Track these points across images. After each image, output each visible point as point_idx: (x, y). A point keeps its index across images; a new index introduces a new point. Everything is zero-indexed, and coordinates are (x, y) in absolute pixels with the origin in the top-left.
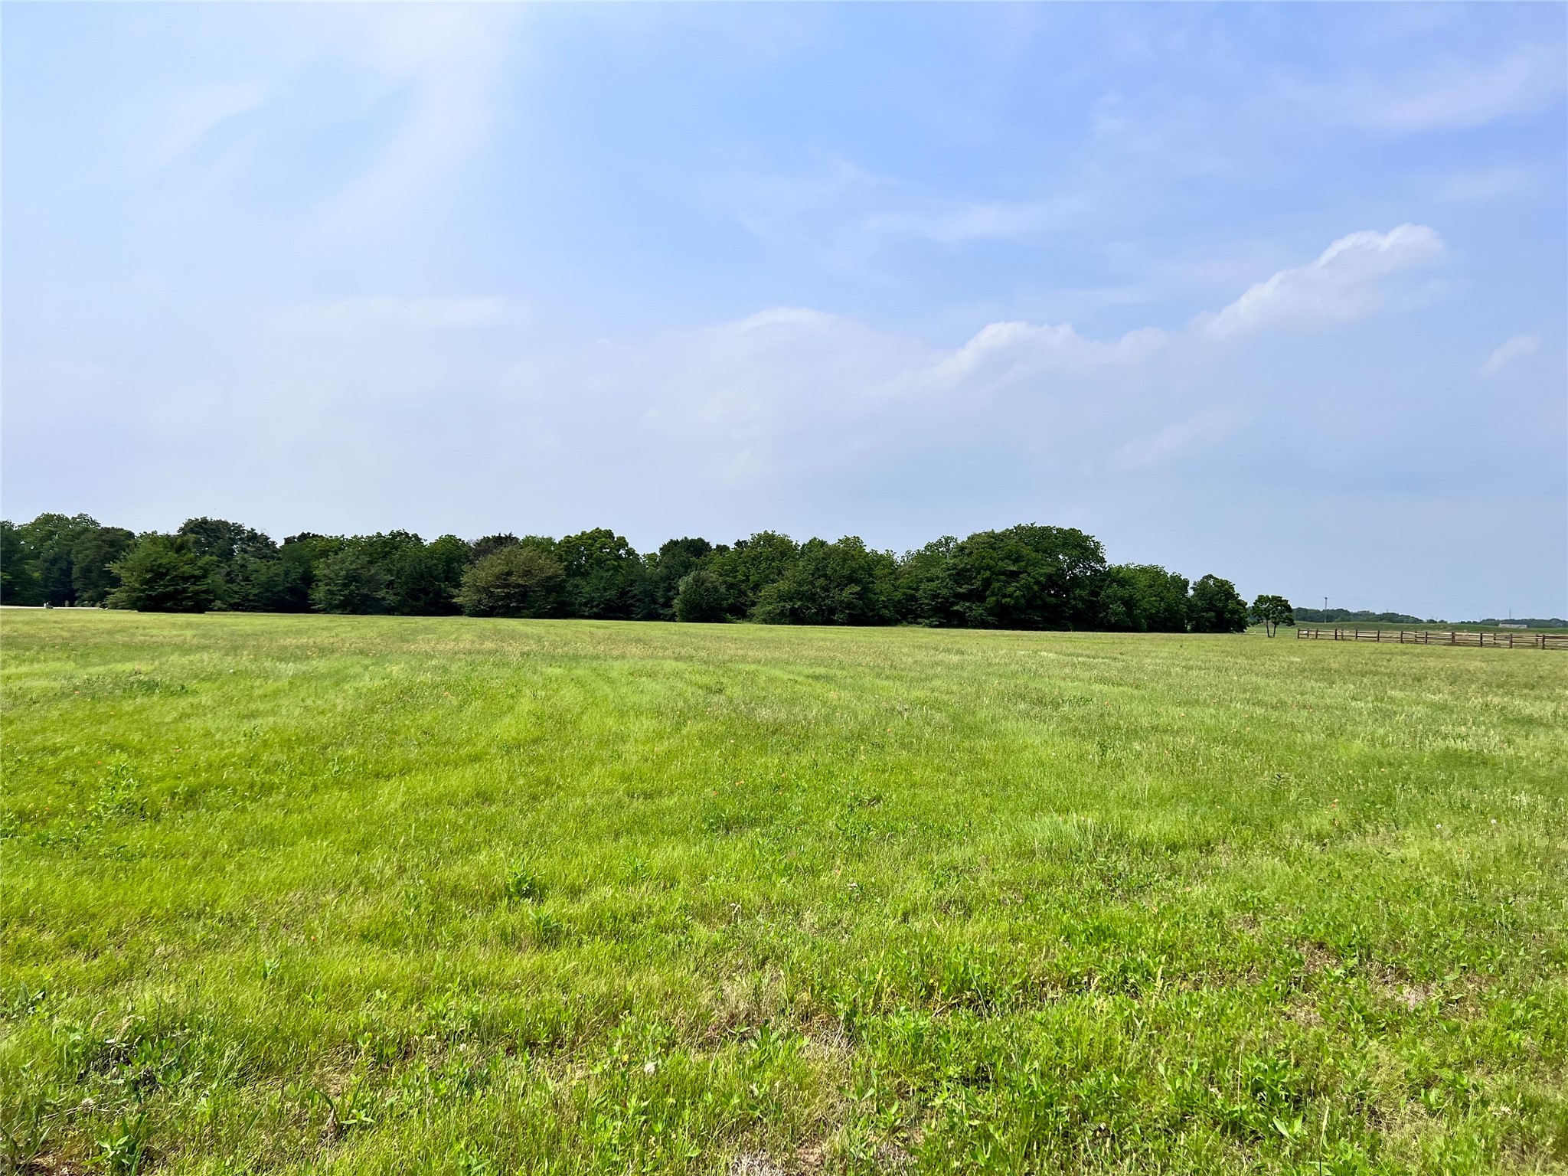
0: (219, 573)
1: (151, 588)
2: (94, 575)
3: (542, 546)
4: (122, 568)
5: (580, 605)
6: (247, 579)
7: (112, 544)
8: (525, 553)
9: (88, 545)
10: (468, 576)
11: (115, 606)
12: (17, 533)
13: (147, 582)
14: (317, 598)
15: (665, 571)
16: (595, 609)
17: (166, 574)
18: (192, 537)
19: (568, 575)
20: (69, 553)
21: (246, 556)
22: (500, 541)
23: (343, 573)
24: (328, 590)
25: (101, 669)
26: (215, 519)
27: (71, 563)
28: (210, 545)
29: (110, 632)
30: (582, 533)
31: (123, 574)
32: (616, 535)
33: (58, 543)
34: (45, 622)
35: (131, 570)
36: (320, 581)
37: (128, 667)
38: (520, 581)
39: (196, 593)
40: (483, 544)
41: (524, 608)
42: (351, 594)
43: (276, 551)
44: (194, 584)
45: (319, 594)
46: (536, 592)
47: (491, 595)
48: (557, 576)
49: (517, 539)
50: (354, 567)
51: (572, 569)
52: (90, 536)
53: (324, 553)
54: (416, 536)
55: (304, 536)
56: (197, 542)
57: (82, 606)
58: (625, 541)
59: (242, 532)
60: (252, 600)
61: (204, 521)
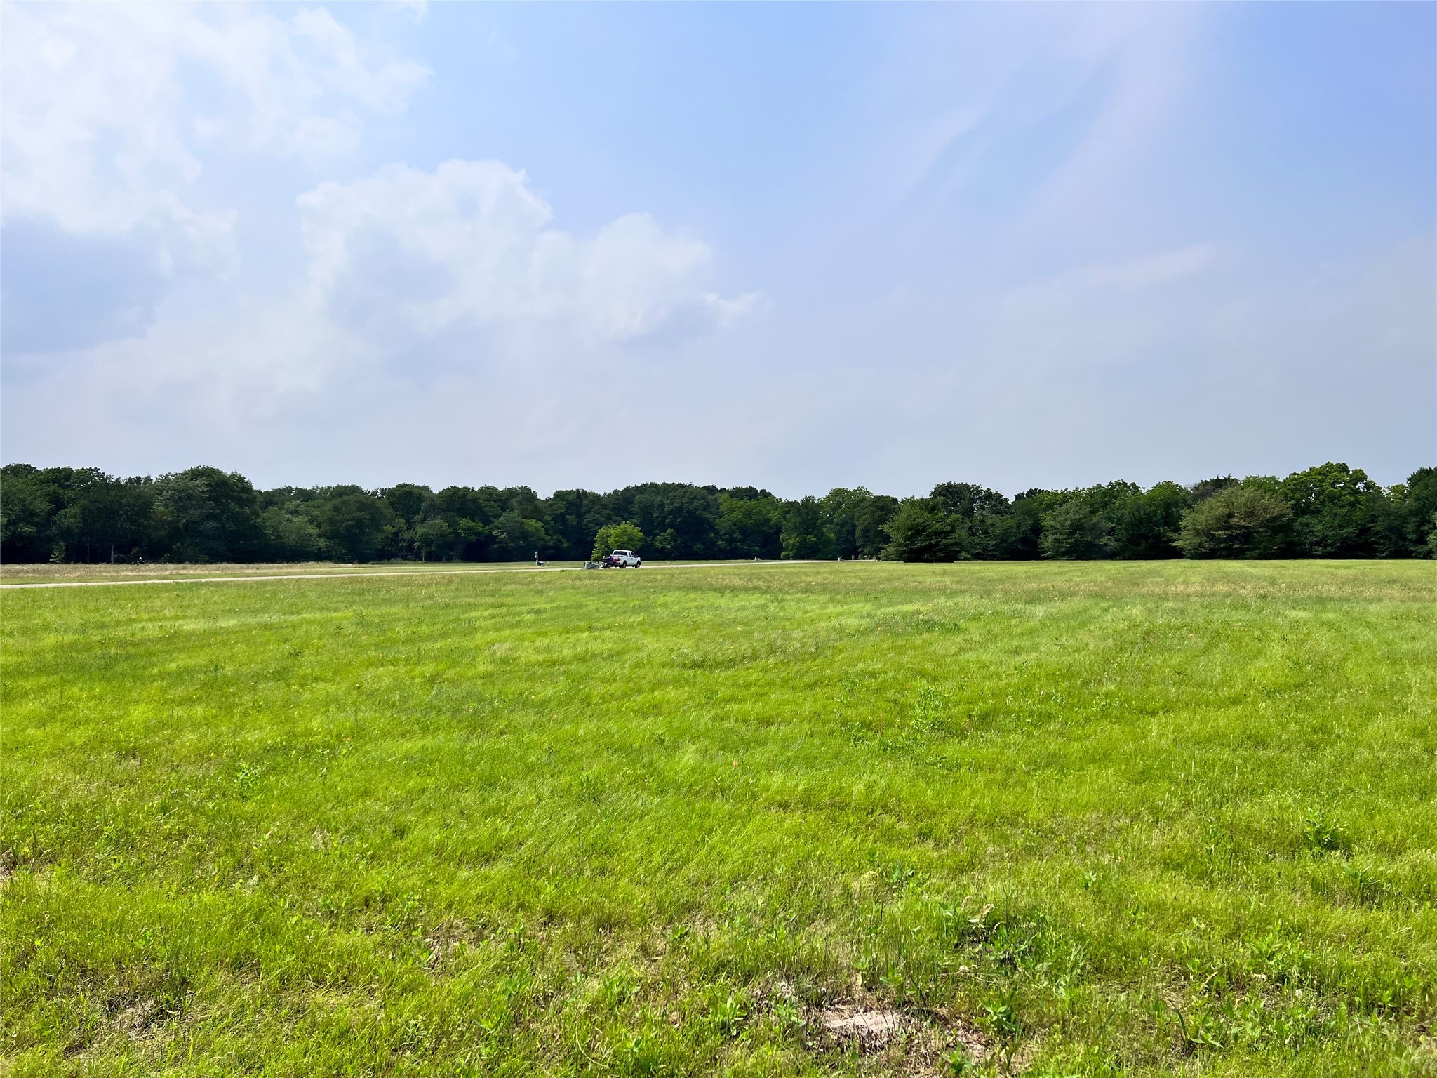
0: (963, 528)
1: (914, 544)
2: (871, 534)
3: (1266, 486)
4: (890, 527)
5: (1312, 544)
6: (986, 532)
7: (882, 509)
8: (1248, 494)
9: (866, 510)
10: (1188, 520)
11: (887, 559)
12: (818, 505)
13: (908, 538)
14: (1046, 546)
15: (1415, 504)
16: (1329, 548)
17: (923, 531)
18: (940, 499)
19: (1296, 514)
20: (853, 518)
21: (984, 512)
22: (1218, 484)
23: (1068, 523)
24: (1055, 539)
25: (891, 610)
26: (957, 483)
27: (854, 526)
28: (955, 505)
29: (889, 580)
30: (1310, 469)
31: (892, 533)
32: (1351, 469)
33: (845, 512)
34: (842, 572)
35: (898, 529)
36: (1047, 531)
37: (909, 608)
38: (1243, 523)
39: (946, 546)
40: (1201, 488)
41: (1248, 549)
42: (1076, 542)
43: (1008, 507)
44: (944, 538)
45: (1047, 542)
46: (1260, 532)
47: (1212, 538)
48: (1284, 515)
49: (1238, 481)
50: (1077, 516)
51: (1300, 507)
52: (866, 503)
53: (1050, 506)
54: (1134, 485)
55: (1032, 493)
56: (945, 503)
57: (864, 559)
58: (1363, 474)
59: (980, 492)
60: (990, 550)
61: (950, 485)
